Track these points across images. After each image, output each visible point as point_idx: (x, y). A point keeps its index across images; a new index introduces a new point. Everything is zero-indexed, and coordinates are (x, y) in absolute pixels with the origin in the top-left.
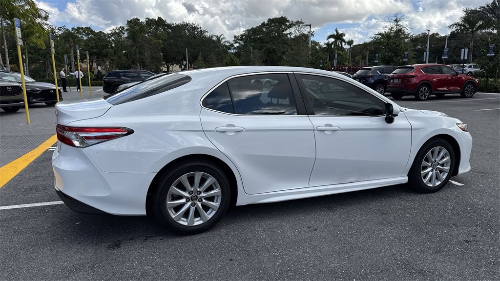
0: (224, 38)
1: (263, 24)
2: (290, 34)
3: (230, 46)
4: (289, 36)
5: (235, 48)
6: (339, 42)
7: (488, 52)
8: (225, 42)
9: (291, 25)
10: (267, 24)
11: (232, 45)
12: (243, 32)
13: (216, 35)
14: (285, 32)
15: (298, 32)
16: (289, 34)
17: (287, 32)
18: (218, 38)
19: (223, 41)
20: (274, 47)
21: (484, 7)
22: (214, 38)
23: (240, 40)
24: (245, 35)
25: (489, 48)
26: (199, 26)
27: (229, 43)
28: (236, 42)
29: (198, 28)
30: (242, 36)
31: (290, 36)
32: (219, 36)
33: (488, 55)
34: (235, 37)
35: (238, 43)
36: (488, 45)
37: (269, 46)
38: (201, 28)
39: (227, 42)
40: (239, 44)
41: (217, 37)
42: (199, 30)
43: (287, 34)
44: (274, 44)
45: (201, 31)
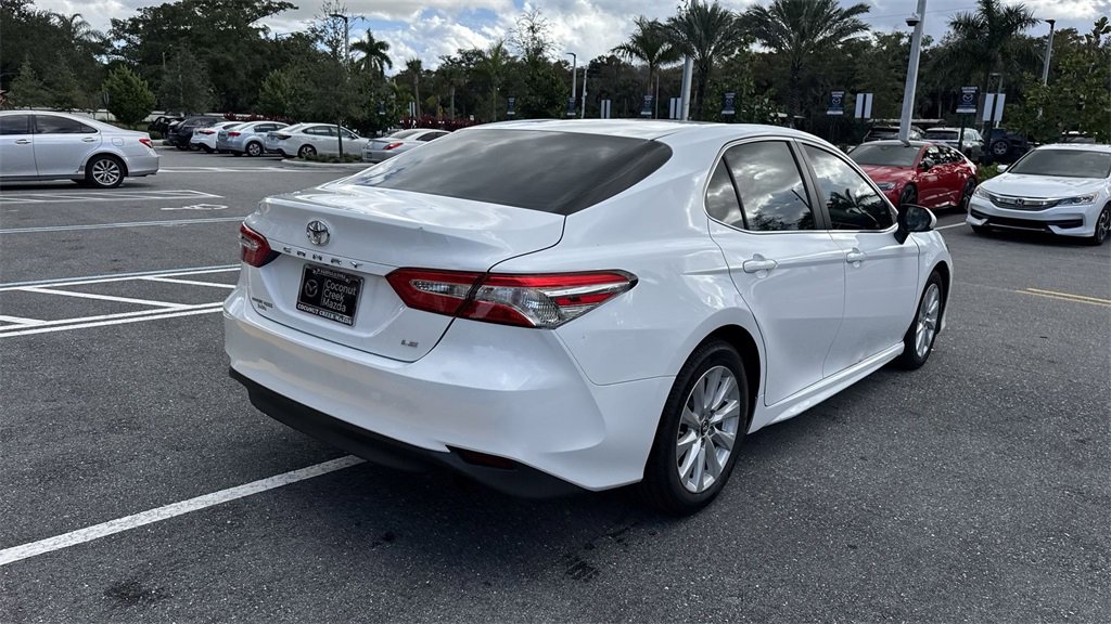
0: (82, 23)
2: (265, 30)
3: (102, 44)
4: (261, 33)
5: (115, 52)
6: (374, 61)
7: (724, 107)
8: (88, 33)
9: (265, 8)
11: (107, 43)
12: (138, 14)
13: (60, 13)
14: (253, 25)
15: (331, 31)
16: (263, 30)
17: (260, 23)
18: (67, 23)
19: (84, 29)
20: (230, 58)
21: (675, 20)
22: (55, 21)
23: (131, 32)
24: (144, 22)
25: (724, 99)
27: (101, 37)
28: (119, 37)
30: (135, 21)
31: (266, 34)
32: (68, 16)
33: (724, 112)
34: (115, 22)
35: (125, 38)
36: (723, 95)
37: (215, 53)
39: (95, 34)
40: (129, 41)
41: (62, 18)
43: (258, 30)
44: (228, 50)
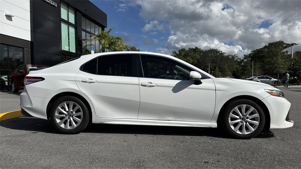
0: (237, 57)
1: (265, 47)
3: (241, 61)
8: (237, 59)
9: (287, 46)
10: (268, 47)
11: (243, 61)
12: (251, 53)
13: (231, 55)
18: (233, 57)
22: (230, 57)
26: (221, 50)
27: (241, 59)
28: (246, 59)
29: (220, 52)
32: (233, 55)
38: (221, 51)
39: (239, 59)
40: (248, 59)
42: (221, 52)
45: (222, 53)
